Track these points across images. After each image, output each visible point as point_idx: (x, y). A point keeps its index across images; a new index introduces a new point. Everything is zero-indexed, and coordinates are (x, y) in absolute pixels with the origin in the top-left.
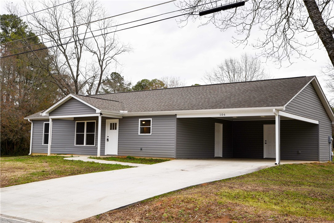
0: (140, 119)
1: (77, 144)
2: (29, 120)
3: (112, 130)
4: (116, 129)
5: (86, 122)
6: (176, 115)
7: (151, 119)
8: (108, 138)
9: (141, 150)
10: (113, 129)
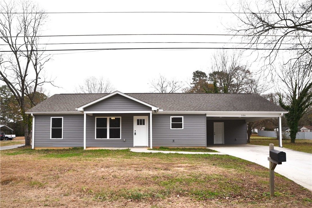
0: (171, 117)
1: (97, 138)
2: (32, 114)
3: (140, 126)
4: (144, 124)
5: (108, 118)
6: (206, 114)
7: (183, 117)
8: (135, 132)
9: (174, 141)
10: (141, 124)
